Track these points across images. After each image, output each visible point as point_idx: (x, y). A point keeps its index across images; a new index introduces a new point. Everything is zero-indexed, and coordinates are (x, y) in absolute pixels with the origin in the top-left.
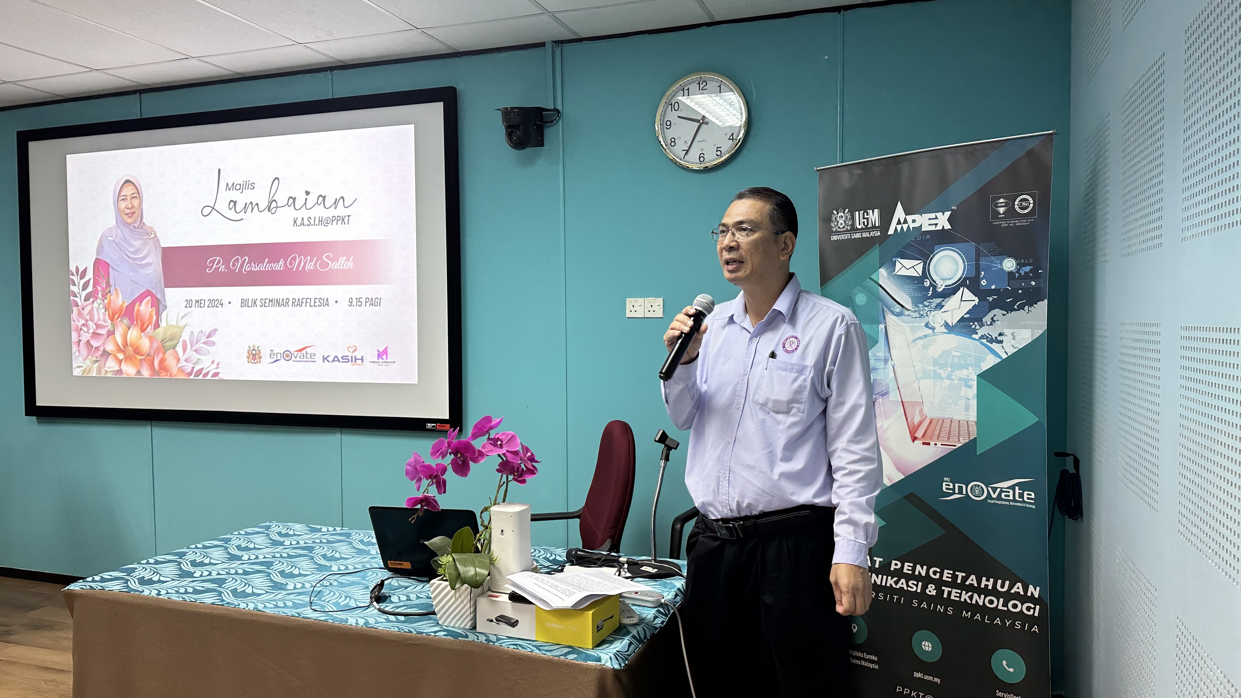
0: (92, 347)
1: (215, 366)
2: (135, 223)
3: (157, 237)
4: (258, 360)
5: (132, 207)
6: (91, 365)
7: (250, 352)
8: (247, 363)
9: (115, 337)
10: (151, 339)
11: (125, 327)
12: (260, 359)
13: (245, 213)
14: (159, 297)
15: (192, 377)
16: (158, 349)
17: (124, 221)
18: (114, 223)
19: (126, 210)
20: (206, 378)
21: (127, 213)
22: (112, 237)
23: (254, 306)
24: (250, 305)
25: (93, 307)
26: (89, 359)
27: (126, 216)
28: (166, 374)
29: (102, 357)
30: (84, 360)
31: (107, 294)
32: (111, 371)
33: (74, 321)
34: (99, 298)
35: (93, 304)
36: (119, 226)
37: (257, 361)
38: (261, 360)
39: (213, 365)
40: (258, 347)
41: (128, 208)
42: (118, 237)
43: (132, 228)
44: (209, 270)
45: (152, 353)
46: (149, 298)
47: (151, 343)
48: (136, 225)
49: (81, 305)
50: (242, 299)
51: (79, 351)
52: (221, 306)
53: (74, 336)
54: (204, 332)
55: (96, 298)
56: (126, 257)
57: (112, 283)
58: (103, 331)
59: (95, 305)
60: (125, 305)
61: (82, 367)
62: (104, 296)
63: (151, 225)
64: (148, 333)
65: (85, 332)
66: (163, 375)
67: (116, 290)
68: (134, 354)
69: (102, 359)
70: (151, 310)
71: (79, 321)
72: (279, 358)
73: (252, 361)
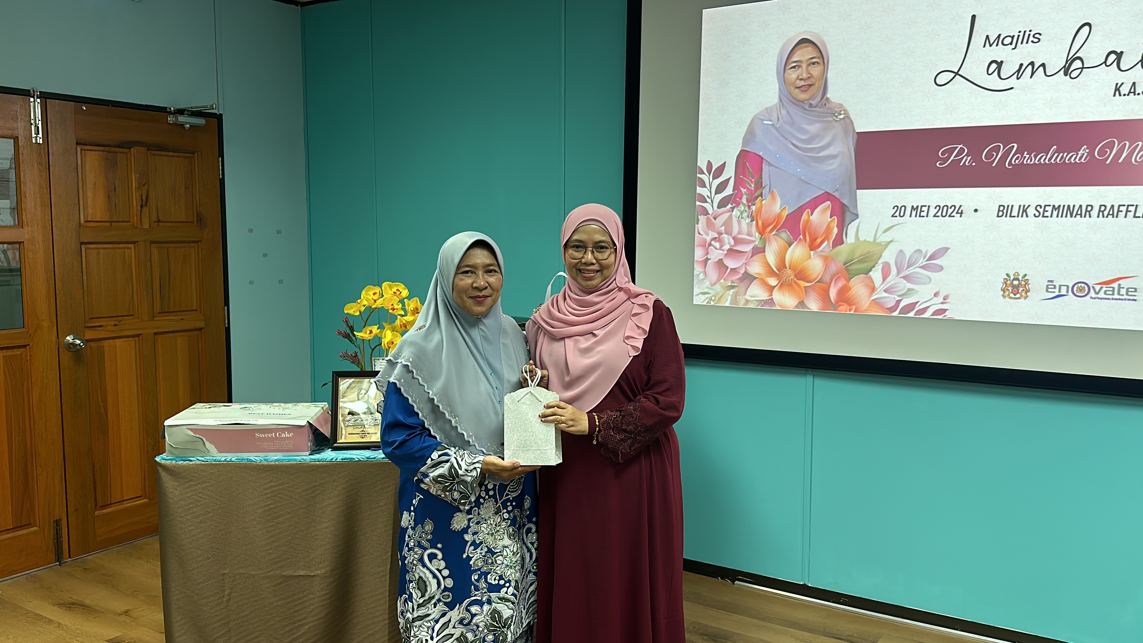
0: (727, 267)
1: (940, 299)
2: (813, 100)
3: (849, 118)
4: (1023, 294)
5: (809, 78)
6: (724, 291)
7: (1009, 282)
8: (1002, 297)
9: (765, 256)
10: (827, 260)
11: (781, 242)
12: (1026, 293)
13: (1018, 79)
14: (845, 202)
15: (896, 314)
16: (838, 274)
17: (794, 98)
18: (776, 100)
19: (798, 81)
20: (921, 316)
21: (798, 86)
22: (770, 121)
23: (1022, 216)
24: (1015, 213)
25: (731, 215)
26: (721, 284)
27: (797, 90)
28: (849, 307)
29: (741, 282)
30: (713, 285)
31: (757, 197)
32: (756, 301)
33: (699, 233)
34: (744, 204)
35: (733, 211)
36: (783, 105)
37: (1021, 296)
38: (1028, 294)
39: (935, 298)
40: (1026, 275)
41: (801, 79)
42: (780, 120)
43: (807, 107)
44: (939, 164)
45: (827, 279)
46: (829, 202)
47: (827, 266)
48: (814, 103)
49: (713, 213)
50: (1000, 206)
51: (705, 273)
52: (959, 215)
53: (699, 254)
54: (924, 253)
55: (738, 204)
56: (792, 147)
57: (765, 181)
58: (747, 248)
59: (736, 213)
60: (785, 213)
61: (709, 293)
62: (751, 201)
63: (840, 102)
64: (821, 251)
65: (716, 249)
66: (843, 308)
67: (771, 192)
68: (795, 279)
69: (742, 284)
70: (830, 220)
71: (708, 235)
72: (1064, 292)
73: (1012, 295)
